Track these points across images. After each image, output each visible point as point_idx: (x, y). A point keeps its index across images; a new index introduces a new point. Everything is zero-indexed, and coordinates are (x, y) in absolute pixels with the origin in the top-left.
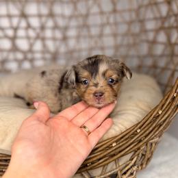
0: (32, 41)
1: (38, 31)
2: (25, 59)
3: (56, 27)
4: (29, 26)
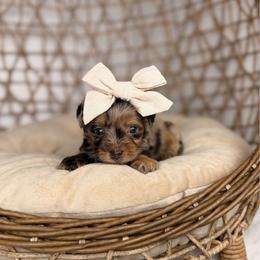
1: (42, 73)
2: (25, 111)
3: (65, 69)
4: (28, 68)
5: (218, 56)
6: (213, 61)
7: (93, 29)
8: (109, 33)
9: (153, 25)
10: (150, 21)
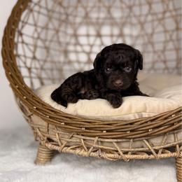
8: (153, 21)
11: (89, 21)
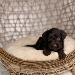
0: (22, 28)
1: (24, 24)
2: (20, 34)
4: (20, 23)
5: (71, 19)
6: (70, 20)
7: (37, 12)
8: (41, 13)
9: (54, 10)
10: (53, 9)
11: (14, 13)
